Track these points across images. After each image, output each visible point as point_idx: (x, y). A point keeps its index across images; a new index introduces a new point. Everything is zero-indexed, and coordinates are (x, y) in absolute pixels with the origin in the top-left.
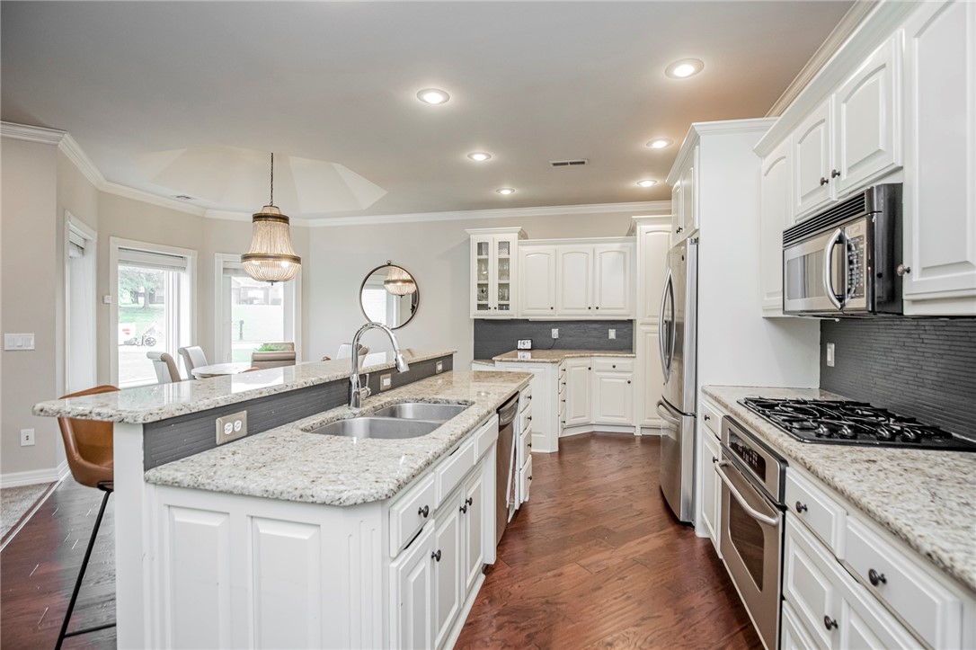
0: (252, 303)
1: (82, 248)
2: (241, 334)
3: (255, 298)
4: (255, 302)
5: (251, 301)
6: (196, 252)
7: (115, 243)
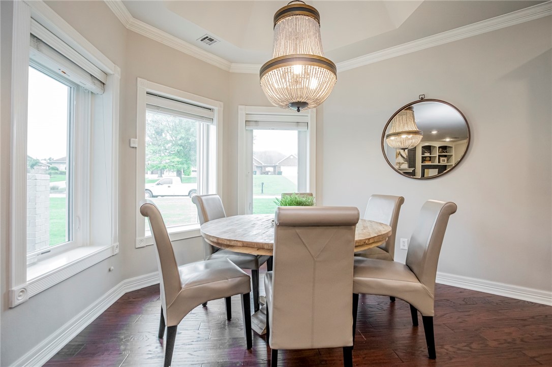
0: (267, 174)
1: (104, 84)
2: (262, 190)
3: (269, 172)
4: (269, 173)
5: (267, 173)
6: (222, 104)
7: (144, 86)
